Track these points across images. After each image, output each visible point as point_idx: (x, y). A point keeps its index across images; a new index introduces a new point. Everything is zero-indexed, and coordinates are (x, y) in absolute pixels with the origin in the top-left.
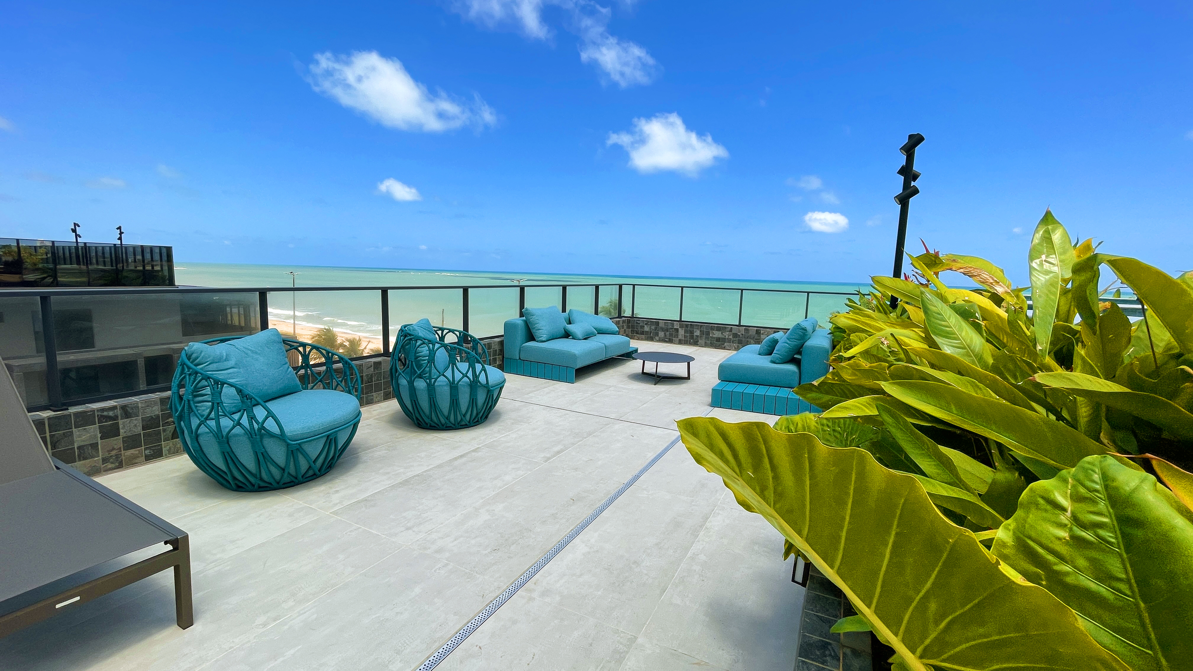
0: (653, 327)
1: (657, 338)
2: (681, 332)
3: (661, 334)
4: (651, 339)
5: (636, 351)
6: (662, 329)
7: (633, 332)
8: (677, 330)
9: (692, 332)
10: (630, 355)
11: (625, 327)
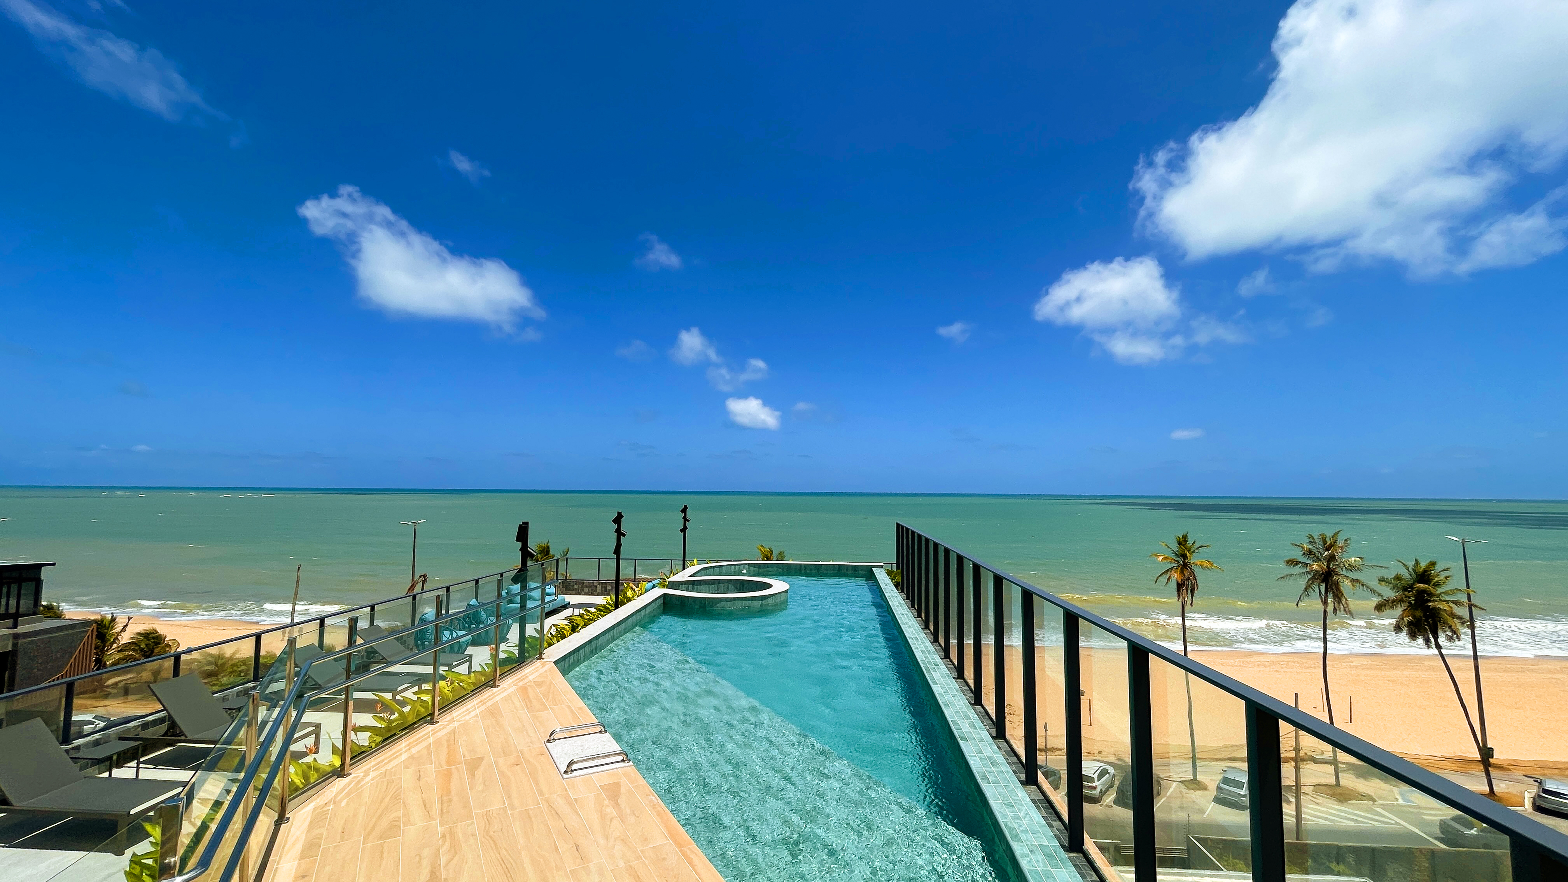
0: (580, 586)
1: (583, 593)
2: (599, 587)
3: (586, 590)
4: (578, 593)
5: (569, 603)
6: (587, 587)
7: (566, 590)
8: (596, 586)
9: (606, 588)
10: (565, 606)
11: (561, 587)
